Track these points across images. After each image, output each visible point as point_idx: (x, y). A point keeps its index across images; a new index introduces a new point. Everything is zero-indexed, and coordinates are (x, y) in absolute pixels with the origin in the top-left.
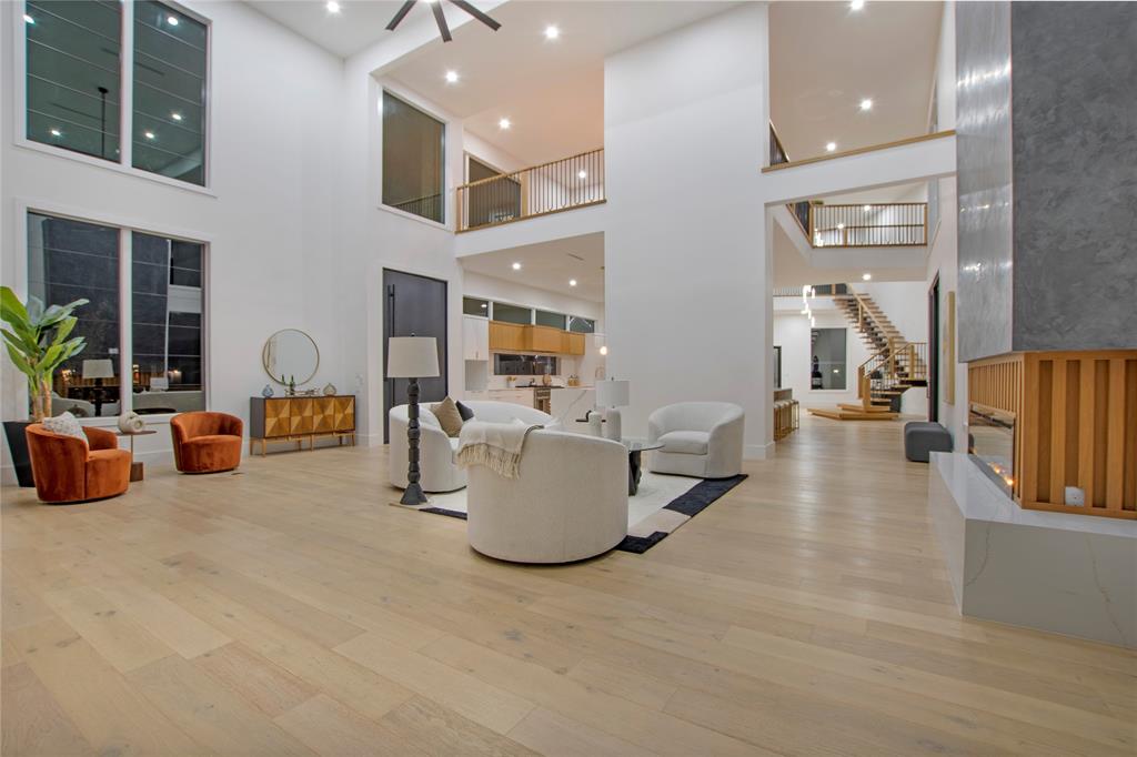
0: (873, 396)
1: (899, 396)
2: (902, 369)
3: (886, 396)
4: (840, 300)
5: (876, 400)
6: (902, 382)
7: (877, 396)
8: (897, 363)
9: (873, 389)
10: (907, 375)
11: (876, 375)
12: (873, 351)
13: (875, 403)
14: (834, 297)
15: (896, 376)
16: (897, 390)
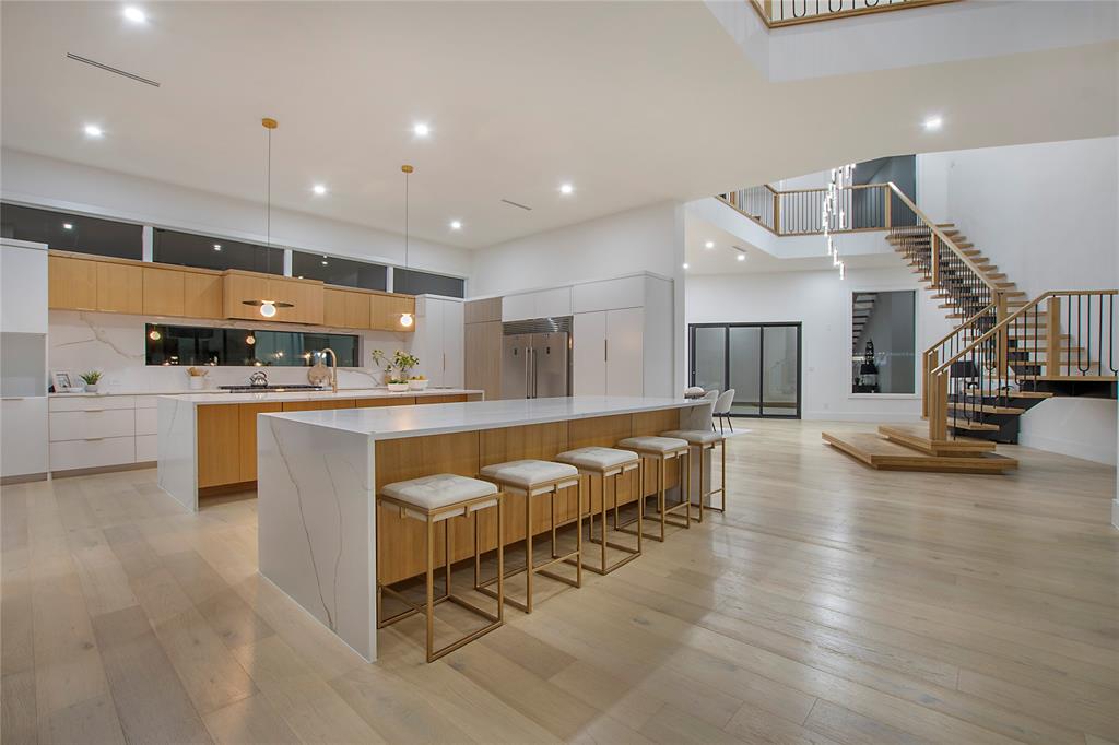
0: (954, 413)
1: (1017, 417)
2: (1024, 355)
3: (987, 417)
4: (897, 237)
5: (962, 424)
6: (1027, 386)
7: (965, 415)
8: (1013, 343)
9: (956, 398)
10: (1037, 369)
11: (964, 369)
12: (959, 322)
13: (958, 432)
14: (888, 233)
15: (1011, 373)
16: (1013, 402)
